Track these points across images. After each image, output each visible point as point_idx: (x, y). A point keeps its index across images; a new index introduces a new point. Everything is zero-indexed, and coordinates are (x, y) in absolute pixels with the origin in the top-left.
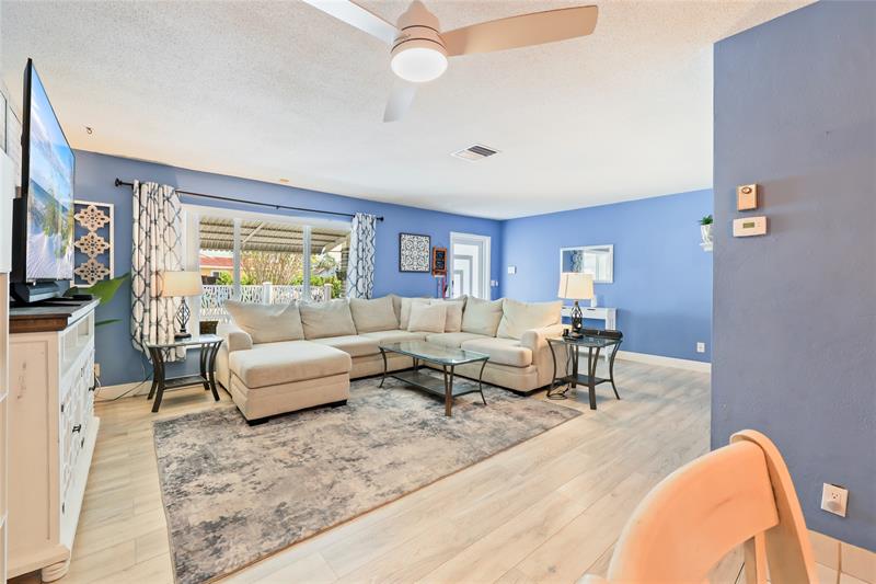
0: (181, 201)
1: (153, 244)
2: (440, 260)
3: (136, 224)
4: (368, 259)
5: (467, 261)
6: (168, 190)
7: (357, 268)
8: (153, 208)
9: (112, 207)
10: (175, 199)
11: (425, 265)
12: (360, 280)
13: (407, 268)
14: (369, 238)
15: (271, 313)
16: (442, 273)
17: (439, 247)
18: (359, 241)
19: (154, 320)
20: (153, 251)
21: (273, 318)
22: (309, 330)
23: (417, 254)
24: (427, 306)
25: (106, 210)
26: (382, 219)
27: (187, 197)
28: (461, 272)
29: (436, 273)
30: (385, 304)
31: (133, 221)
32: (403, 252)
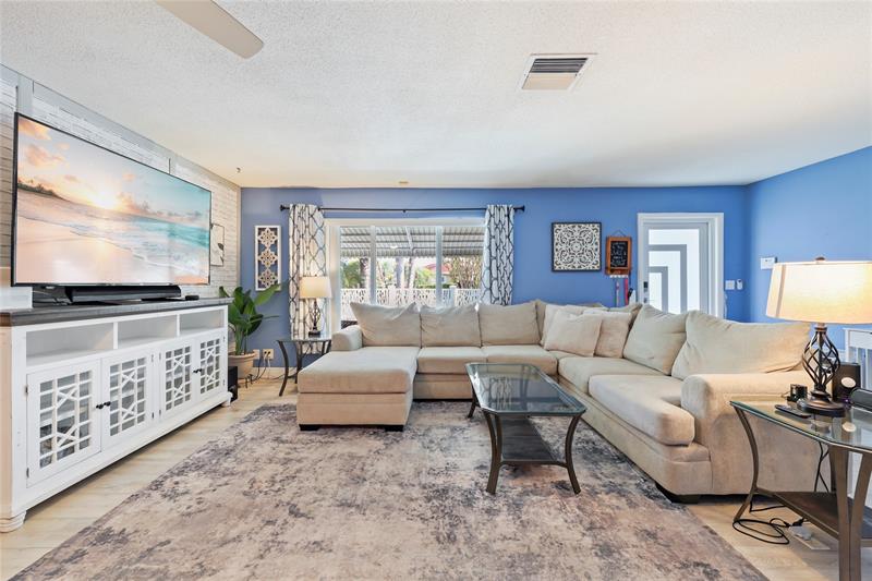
0: (325, 216)
1: (301, 255)
2: (620, 255)
3: (291, 240)
4: (504, 258)
5: (677, 254)
6: (312, 208)
7: (490, 268)
8: (302, 226)
9: (279, 227)
10: (318, 215)
11: (593, 262)
12: (495, 282)
13: (563, 267)
14: (504, 234)
15: (388, 316)
16: (622, 272)
17: (618, 236)
18: (491, 237)
19: (302, 318)
20: (301, 260)
21: (389, 322)
22: (425, 336)
23: (580, 247)
24: (573, 317)
25: (275, 230)
26: (523, 209)
27: (328, 213)
28: (664, 271)
29: (612, 271)
30: (524, 311)
31: (289, 237)
32: (556, 247)
